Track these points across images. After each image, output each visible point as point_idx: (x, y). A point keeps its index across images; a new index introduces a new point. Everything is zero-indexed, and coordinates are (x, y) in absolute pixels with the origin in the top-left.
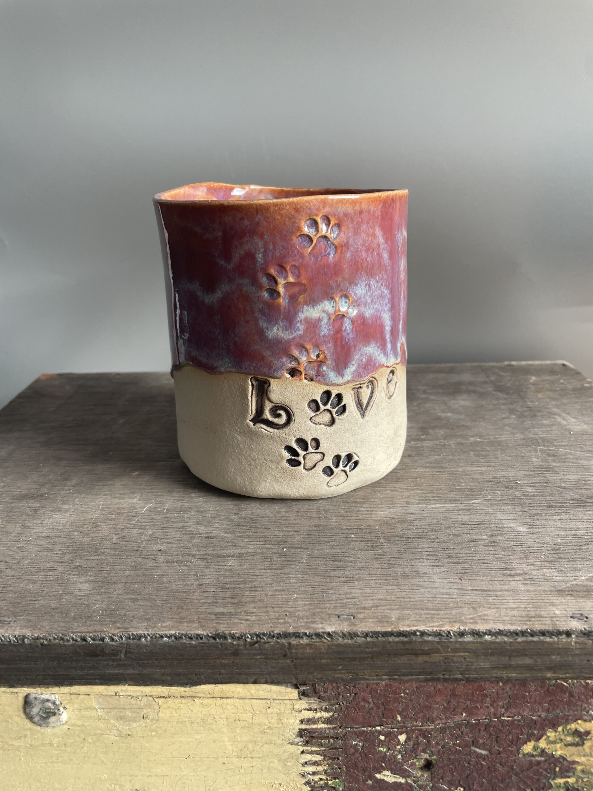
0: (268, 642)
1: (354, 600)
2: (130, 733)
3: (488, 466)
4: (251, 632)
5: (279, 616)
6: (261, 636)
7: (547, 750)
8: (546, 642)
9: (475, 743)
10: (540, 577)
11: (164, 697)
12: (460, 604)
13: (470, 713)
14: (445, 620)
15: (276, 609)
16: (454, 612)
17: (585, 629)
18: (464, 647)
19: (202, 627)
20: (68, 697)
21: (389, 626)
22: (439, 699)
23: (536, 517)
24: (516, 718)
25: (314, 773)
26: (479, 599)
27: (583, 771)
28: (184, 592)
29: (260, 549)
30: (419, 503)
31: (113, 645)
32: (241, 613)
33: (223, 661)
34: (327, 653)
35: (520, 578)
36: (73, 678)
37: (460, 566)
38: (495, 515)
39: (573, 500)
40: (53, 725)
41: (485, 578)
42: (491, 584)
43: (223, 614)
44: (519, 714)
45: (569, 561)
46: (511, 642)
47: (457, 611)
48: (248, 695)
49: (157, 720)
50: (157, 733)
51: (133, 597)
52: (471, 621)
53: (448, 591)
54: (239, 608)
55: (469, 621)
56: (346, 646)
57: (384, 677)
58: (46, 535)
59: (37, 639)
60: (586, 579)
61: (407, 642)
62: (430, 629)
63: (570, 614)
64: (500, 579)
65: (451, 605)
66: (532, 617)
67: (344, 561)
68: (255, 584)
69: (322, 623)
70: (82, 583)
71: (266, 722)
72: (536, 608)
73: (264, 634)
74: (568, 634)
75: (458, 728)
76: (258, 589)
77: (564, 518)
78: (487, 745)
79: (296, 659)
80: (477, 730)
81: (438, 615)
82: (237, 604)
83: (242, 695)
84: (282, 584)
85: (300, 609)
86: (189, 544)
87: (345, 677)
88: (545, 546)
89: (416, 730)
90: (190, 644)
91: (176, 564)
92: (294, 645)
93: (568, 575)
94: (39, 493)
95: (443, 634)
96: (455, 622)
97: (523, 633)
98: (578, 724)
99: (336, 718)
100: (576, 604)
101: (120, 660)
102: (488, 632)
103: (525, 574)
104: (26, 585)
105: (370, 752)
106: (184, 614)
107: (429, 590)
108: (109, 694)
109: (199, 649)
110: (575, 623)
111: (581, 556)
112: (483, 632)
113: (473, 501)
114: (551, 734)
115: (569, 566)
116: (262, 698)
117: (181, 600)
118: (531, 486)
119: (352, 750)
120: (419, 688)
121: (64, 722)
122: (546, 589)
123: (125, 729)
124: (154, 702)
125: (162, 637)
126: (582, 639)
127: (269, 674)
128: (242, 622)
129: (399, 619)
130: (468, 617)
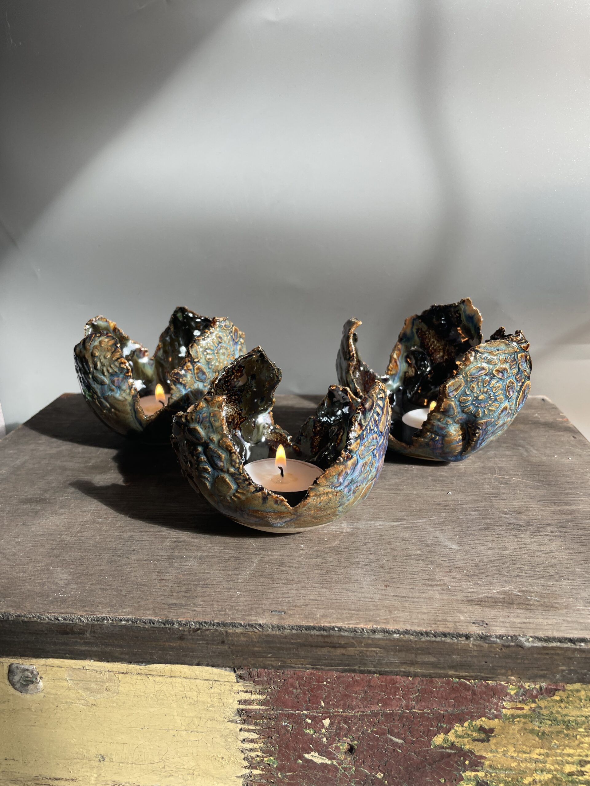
0: (209, 630)
1: (289, 599)
2: (95, 703)
3: (442, 490)
4: (195, 620)
5: (222, 608)
6: (203, 624)
7: (456, 744)
8: (447, 643)
9: (391, 733)
10: (457, 588)
11: (123, 673)
12: (379, 607)
13: (385, 703)
14: (362, 619)
15: (220, 603)
16: (372, 613)
17: (482, 633)
18: (375, 644)
19: (156, 614)
20: (44, 668)
21: (313, 622)
22: (357, 689)
23: (471, 537)
24: (425, 711)
25: (251, 750)
26: (397, 604)
27: (490, 766)
28: (146, 585)
31: (80, 625)
32: (190, 604)
33: (171, 644)
34: (258, 642)
35: (439, 588)
36: (48, 652)
37: (388, 576)
38: (434, 533)
39: (510, 524)
40: (32, 692)
41: (408, 587)
42: (412, 592)
43: (175, 604)
44: (428, 708)
45: (487, 576)
46: (416, 641)
47: (374, 613)
48: (193, 675)
49: (117, 693)
50: (117, 704)
51: (103, 587)
52: (385, 621)
53: (372, 596)
54: (190, 601)
55: (382, 621)
56: (274, 636)
57: (308, 666)
58: (41, 533)
59: (19, 616)
60: (498, 592)
61: (326, 636)
62: (347, 626)
63: (473, 620)
64: (421, 588)
65: (371, 607)
66: (438, 621)
67: (289, 566)
68: (208, 582)
69: (256, 616)
70: (63, 574)
71: (209, 700)
72: (445, 613)
73: (205, 623)
74: (467, 637)
75: (374, 716)
76: (209, 586)
77: (495, 539)
78: (401, 734)
79: (233, 645)
80: (391, 719)
81: (357, 615)
82: (188, 598)
83: (188, 675)
84: (230, 583)
85: (240, 604)
86: (160, 547)
87: (274, 663)
88: (471, 562)
89: (338, 715)
90: (144, 627)
91: (145, 562)
92: (230, 633)
93: (482, 588)
94: (42, 497)
95: (358, 631)
96: (370, 621)
97: (427, 634)
98: (482, 721)
99: (268, 701)
100: (481, 612)
101: (86, 638)
102: (397, 632)
103: (445, 584)
104: (17, 573)
105: (298, 734)
106: (143, 603)
107: (356, 594)
108: (77, 667)
109: (151, 632)
110: (475, 628)
111: (500, 573)
112: (392, 631)
113: (418, 521)
114: (458, 728)
115: (486, 580)
116: (205, 678)
117: (143, 591)
118: (475, 510)
119: (283, 731)
120: (339, 678)
121: (41, 690)
122: (459, 598)
123: (91, 699)
124: (114, 677)
125: (121, 620)
126: (479, 642)
127: (211, 657)
128: (190, 612)
129: (322, 616)
130: (382, 618)
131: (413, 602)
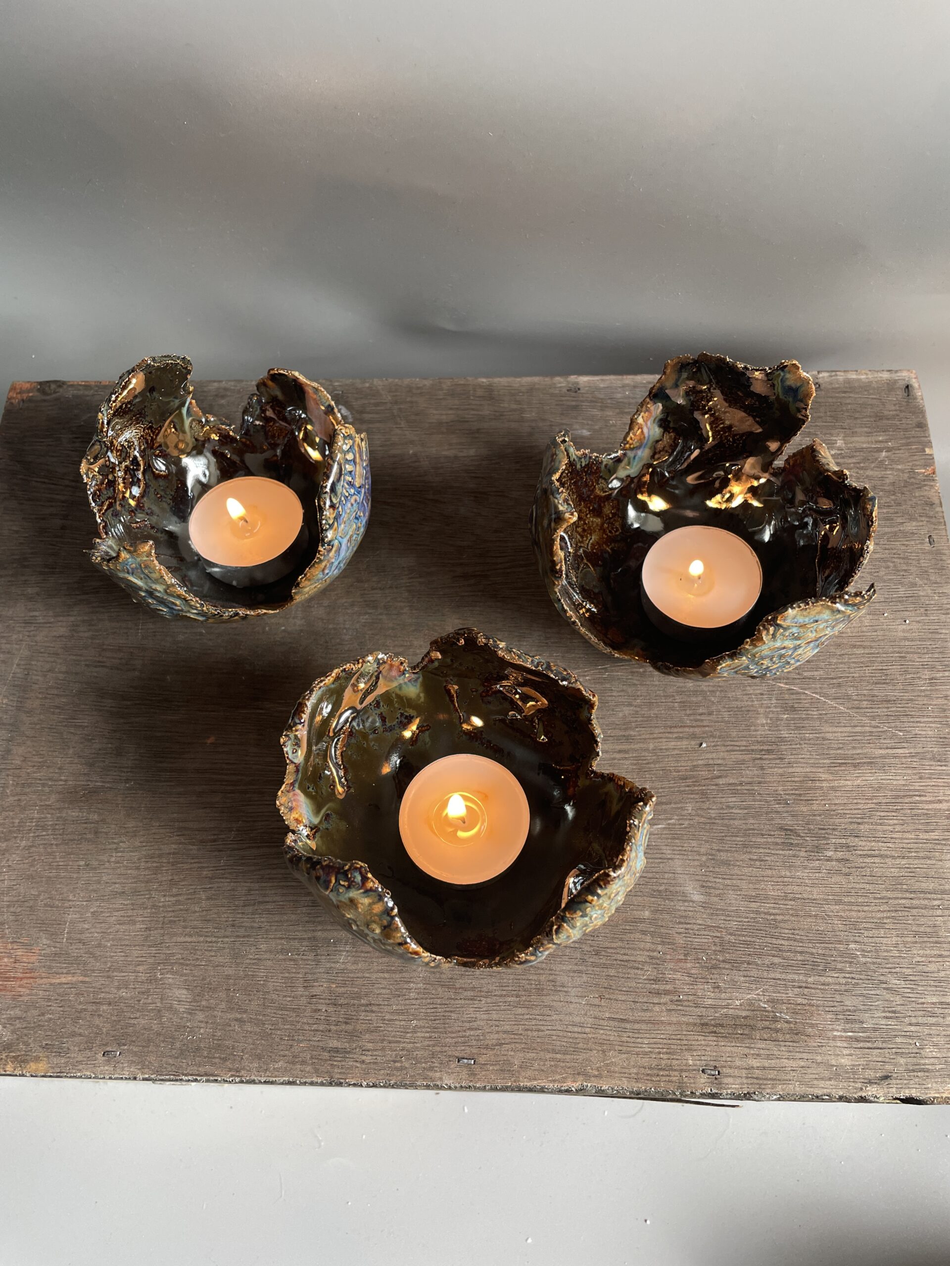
1: (478, 1032)
5: (396, 1056)
10: (691, 998)
12: (590, 1044)
14: (569, 1071)
15: (393, 1045)
16: (581, 1057)
17: (711, 1090)
32: (356, 1049)
35: (667, 999)
37: (604, 973)
38: (671, 862)
41: (627, 997)
42: (632, 1009)
43: (336, 1050)
47: (585, 1056)
53: (583, 1020)
54: (354, 1042)
60: (741, 1005)
64: (645, 1000)
65: (581, 1045)
66: (661, 1069)
68: (371, 999)
70: (179, 988)
72: (670, 1053)
77: (755, 872)
82: (351, 1034)
84: (401, 1000)
85: (418, 1045)
88: (715, 934)
93: (723, 995)
94: (91, 785)
96: (579, 1074)
100: (715, 1048)
103: (675, 990)
107: (562, 1017)
110: (704, 1081)
111: (749, 959)
115: (729, 978)
122: (691, 1020)
128: (358, 1065)
129: (523, 1067)
130: (594, 1067)
131: (633, 1031)
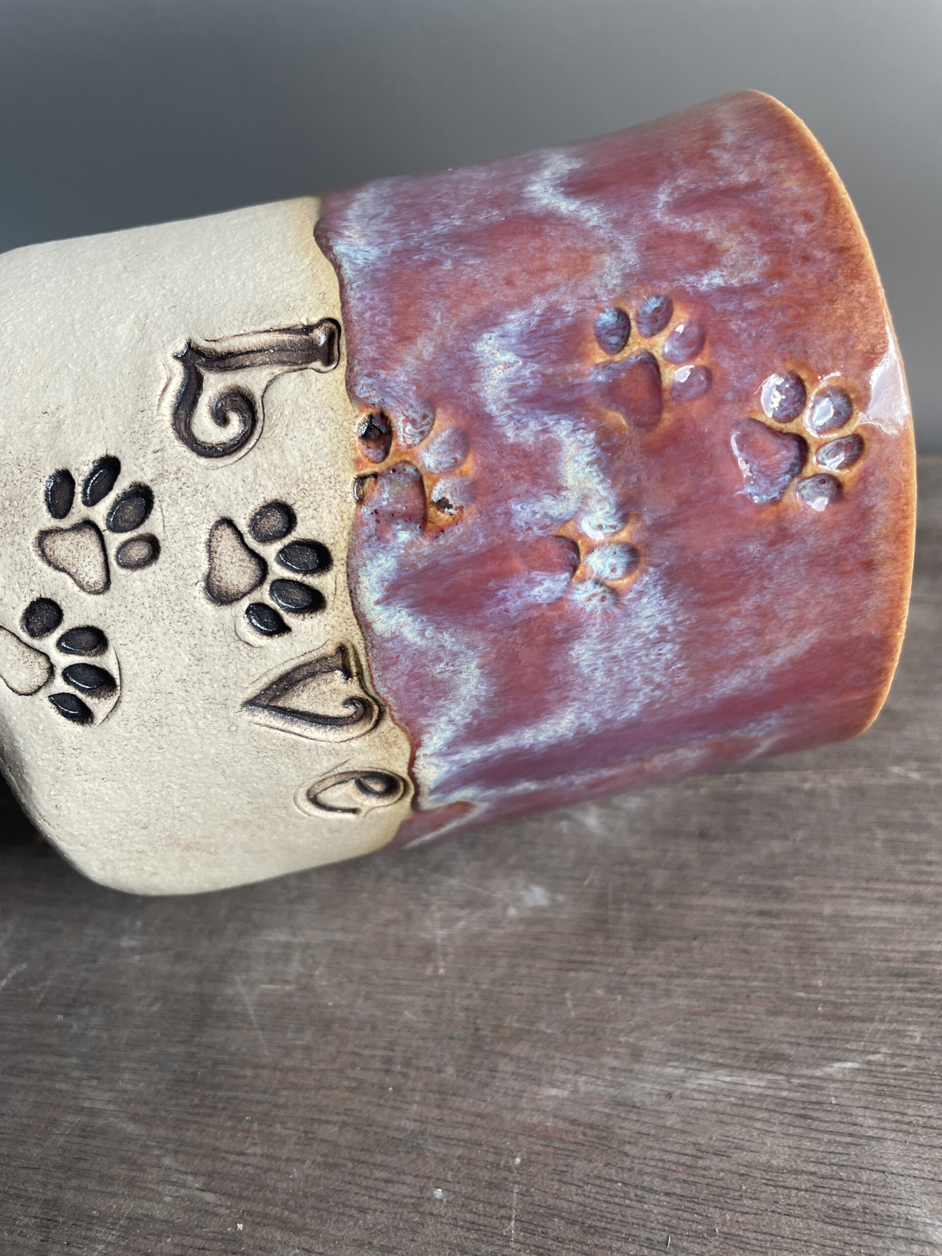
29: (186, 1210)
30: (669, 1058)
